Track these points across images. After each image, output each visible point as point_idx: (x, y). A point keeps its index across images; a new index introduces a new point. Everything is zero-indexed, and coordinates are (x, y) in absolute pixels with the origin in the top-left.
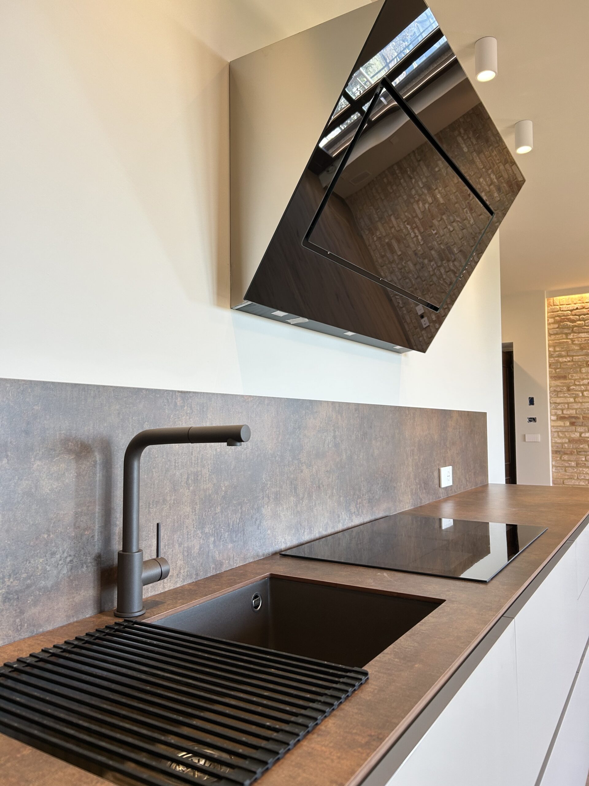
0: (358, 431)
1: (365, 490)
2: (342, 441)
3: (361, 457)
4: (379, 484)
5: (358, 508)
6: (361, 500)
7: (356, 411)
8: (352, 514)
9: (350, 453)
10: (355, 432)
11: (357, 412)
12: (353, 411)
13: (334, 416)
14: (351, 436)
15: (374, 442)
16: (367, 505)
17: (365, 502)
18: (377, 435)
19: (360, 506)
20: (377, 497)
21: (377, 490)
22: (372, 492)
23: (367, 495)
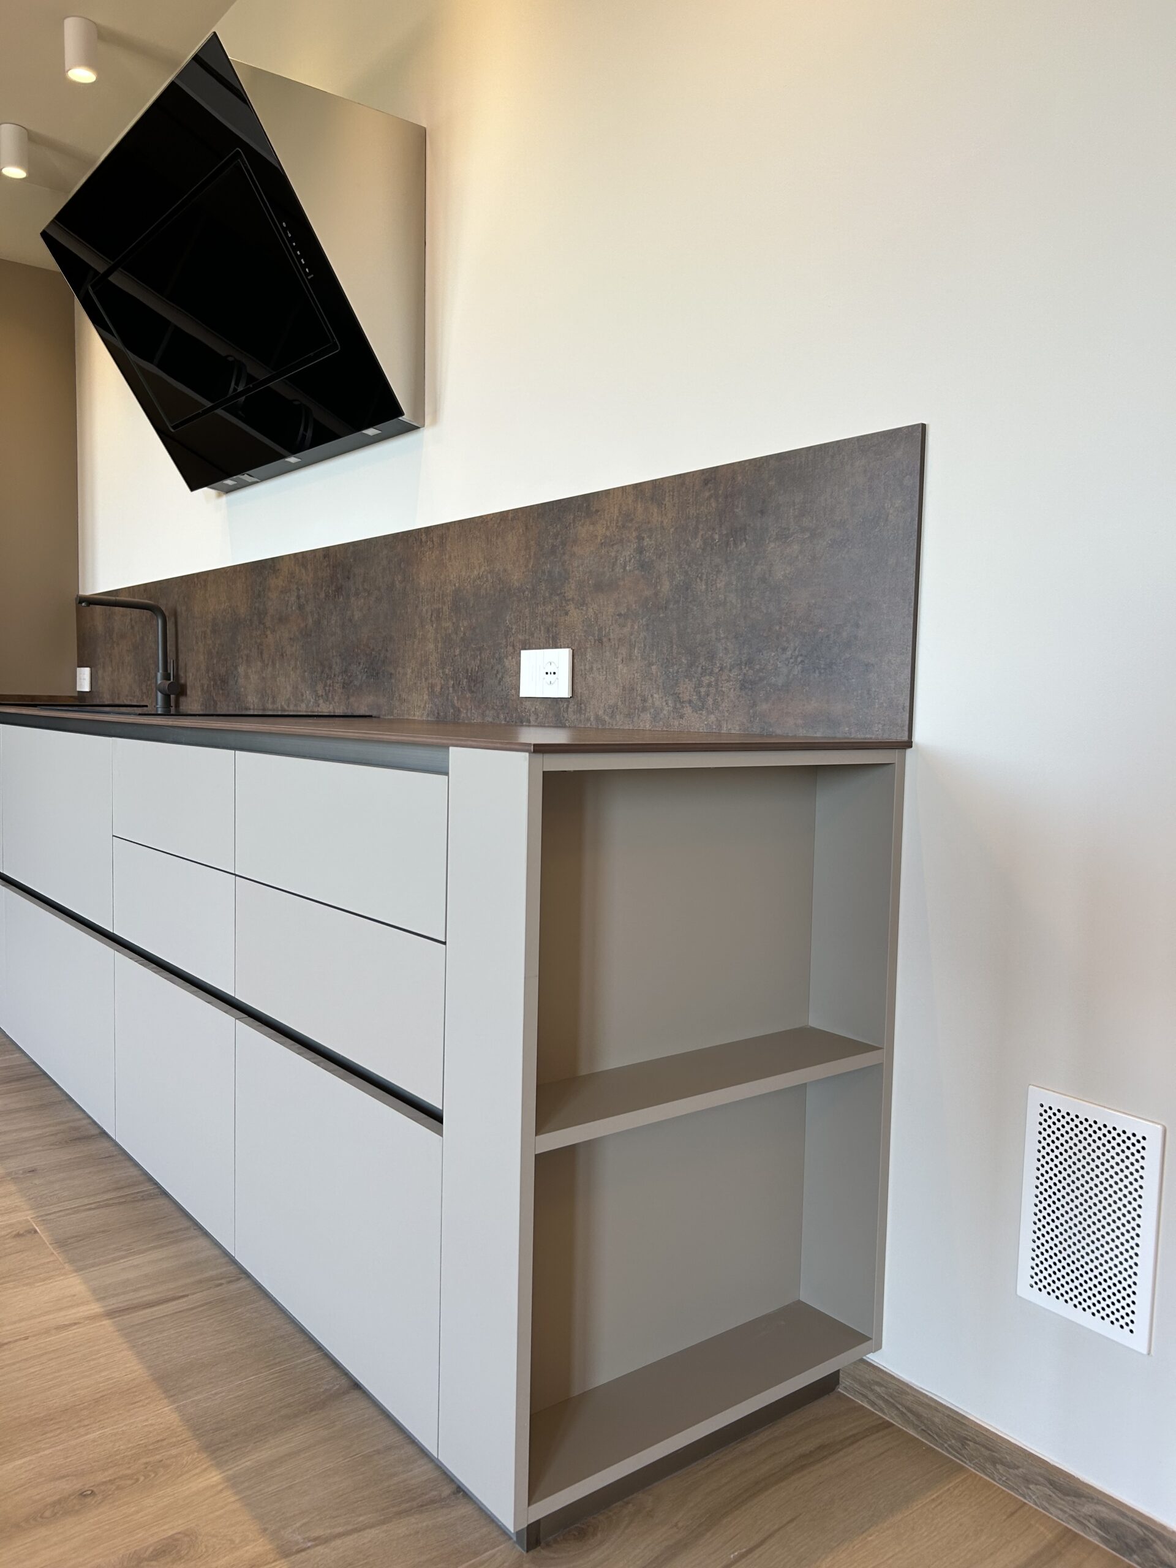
0: (329, 587)
1: (337, 670)
2: (307, 602)
3: (333, 622)
4: (362, 664)
5: (327, 691)
6: (331, 682)
7: (325, 558)
8: (319, 697)
9: (317, 616)
10: (324, 588)
11: (327, 559)
12: (321, 559)
13: (297, 571)
14: (318, 594)
15: (353, 599)
16: (340, 691)
17: (338, 685)
18: (358, 589)
19: (329, 689)
20: (357, 683)
21: (358, 673)
22: (349, 674)
23: (340, 678)
